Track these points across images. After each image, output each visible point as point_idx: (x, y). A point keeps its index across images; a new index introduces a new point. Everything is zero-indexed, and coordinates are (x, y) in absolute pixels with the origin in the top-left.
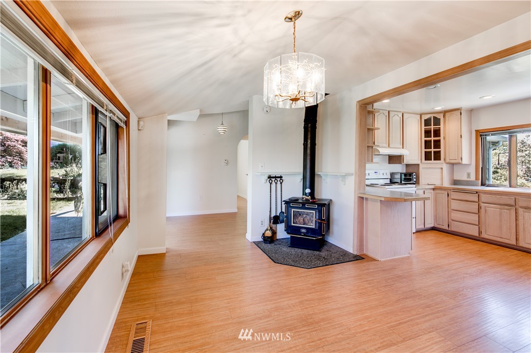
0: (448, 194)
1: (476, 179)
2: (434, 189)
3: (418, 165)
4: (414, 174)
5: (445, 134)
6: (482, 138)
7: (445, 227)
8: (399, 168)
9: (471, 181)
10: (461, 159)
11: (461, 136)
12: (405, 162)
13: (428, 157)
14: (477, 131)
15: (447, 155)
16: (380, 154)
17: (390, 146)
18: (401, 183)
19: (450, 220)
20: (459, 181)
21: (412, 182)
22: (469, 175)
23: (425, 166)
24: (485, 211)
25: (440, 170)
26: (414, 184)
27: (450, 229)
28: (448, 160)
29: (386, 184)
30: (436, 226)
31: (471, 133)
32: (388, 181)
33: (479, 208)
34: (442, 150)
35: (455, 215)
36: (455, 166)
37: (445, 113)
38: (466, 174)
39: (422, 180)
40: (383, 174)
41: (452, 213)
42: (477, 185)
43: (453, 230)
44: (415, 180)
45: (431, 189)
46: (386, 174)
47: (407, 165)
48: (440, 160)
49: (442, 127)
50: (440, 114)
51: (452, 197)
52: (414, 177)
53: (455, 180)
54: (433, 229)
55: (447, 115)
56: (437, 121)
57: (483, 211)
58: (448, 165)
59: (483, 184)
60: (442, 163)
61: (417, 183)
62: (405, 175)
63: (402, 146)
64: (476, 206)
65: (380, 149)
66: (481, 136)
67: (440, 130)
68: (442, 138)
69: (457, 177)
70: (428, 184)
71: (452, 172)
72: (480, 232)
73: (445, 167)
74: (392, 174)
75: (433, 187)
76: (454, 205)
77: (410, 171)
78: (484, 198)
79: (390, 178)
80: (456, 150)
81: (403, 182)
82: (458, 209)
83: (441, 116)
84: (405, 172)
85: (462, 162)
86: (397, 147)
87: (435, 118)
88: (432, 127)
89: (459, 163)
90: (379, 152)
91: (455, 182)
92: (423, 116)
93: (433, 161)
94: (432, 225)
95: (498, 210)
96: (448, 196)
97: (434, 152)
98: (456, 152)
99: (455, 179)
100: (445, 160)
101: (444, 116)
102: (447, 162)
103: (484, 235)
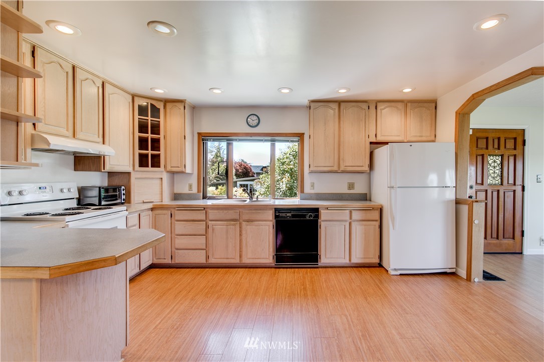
0: (171, 214)
1: (198, 192)
2: (152, 209)
3: (129, 173)
4: (123, 187)
5: (165, 132)
6: (203, 143)
7: (168, 261)
8: (94, 179)
9: (193, 194)
10: (185, 166)
11: (185, 137)
12: (108, 168)
13: (143, 161)
14: (199, 134)
15: (168, 160)
16: (51, 147)
17: (77, 136)
18: (100, 204)
19: (173, 249)
20: (180, 194)
21: (119, 201)
22: (190, 186)
23: (139, 175)
24: (213, 230)
25: (159, 181)
26: (122, 204)
27: (173, 262)
28: (170, 168)
29: (69, 212)
30: (156, 261)
31: (193, 136)
32: (74, 204)
33: (207, 227)
34: (162, 152)
35: (180, 242)
36: (175, 176)
37: (166, 102)
38: (188, 185)
39: (135, 197)
40: (62, 190)
41: (176, 239)
42: (199, 199)
43: (177, 262)
44: (123, 197)
45: (148, 209)
46: (69, 190)
47: (111, 174)
48: (159, 166)
49: (162, 120)
50: (159, 103)
51: (177, 218)
52: (123, 192)
53: (175, 194)
54: (152, 266)
55: (169, 105)
56: (155, 111)
57: (210, 230)
58: (168, 174)
59: (204, 197)
60: (162, 172)
61: (128, 201)
62: (107, 190)
63: (101, 139)
64: (202, 226)
65: (51, 139)
66: (203, 140)
67: (159, 125)
68: (161, 136)
69: (178, 190)
70: (144, 202)
71: (172, 184)
72: (207, 257)
73: (165, 177)
74: (82, 190)
75: (150, 206)
76: (180, 228)
77: (116, 182)
78: (212, 214)
79: (77, 196)
80: (179, 155)
81: (103, 203)
82: (184, 233)
83: (160, 106)
84: (106, 184)
85: (185, 170)
86: (91, 139)
87: (152, 105)
88: (149, 118)
89: (182, 172)
90: (49, 144)
91: (176, 197)
92: (136, 99)
93: (150, 169)
94: (150, 263)
95: (225, 227)
96: (171, 217)
97: (152, 155)
98: (179, 157)
99: (175, 192)
100: (165, 167)
101: (165, 107)
102: (168, 170)
103: (212, 260)
